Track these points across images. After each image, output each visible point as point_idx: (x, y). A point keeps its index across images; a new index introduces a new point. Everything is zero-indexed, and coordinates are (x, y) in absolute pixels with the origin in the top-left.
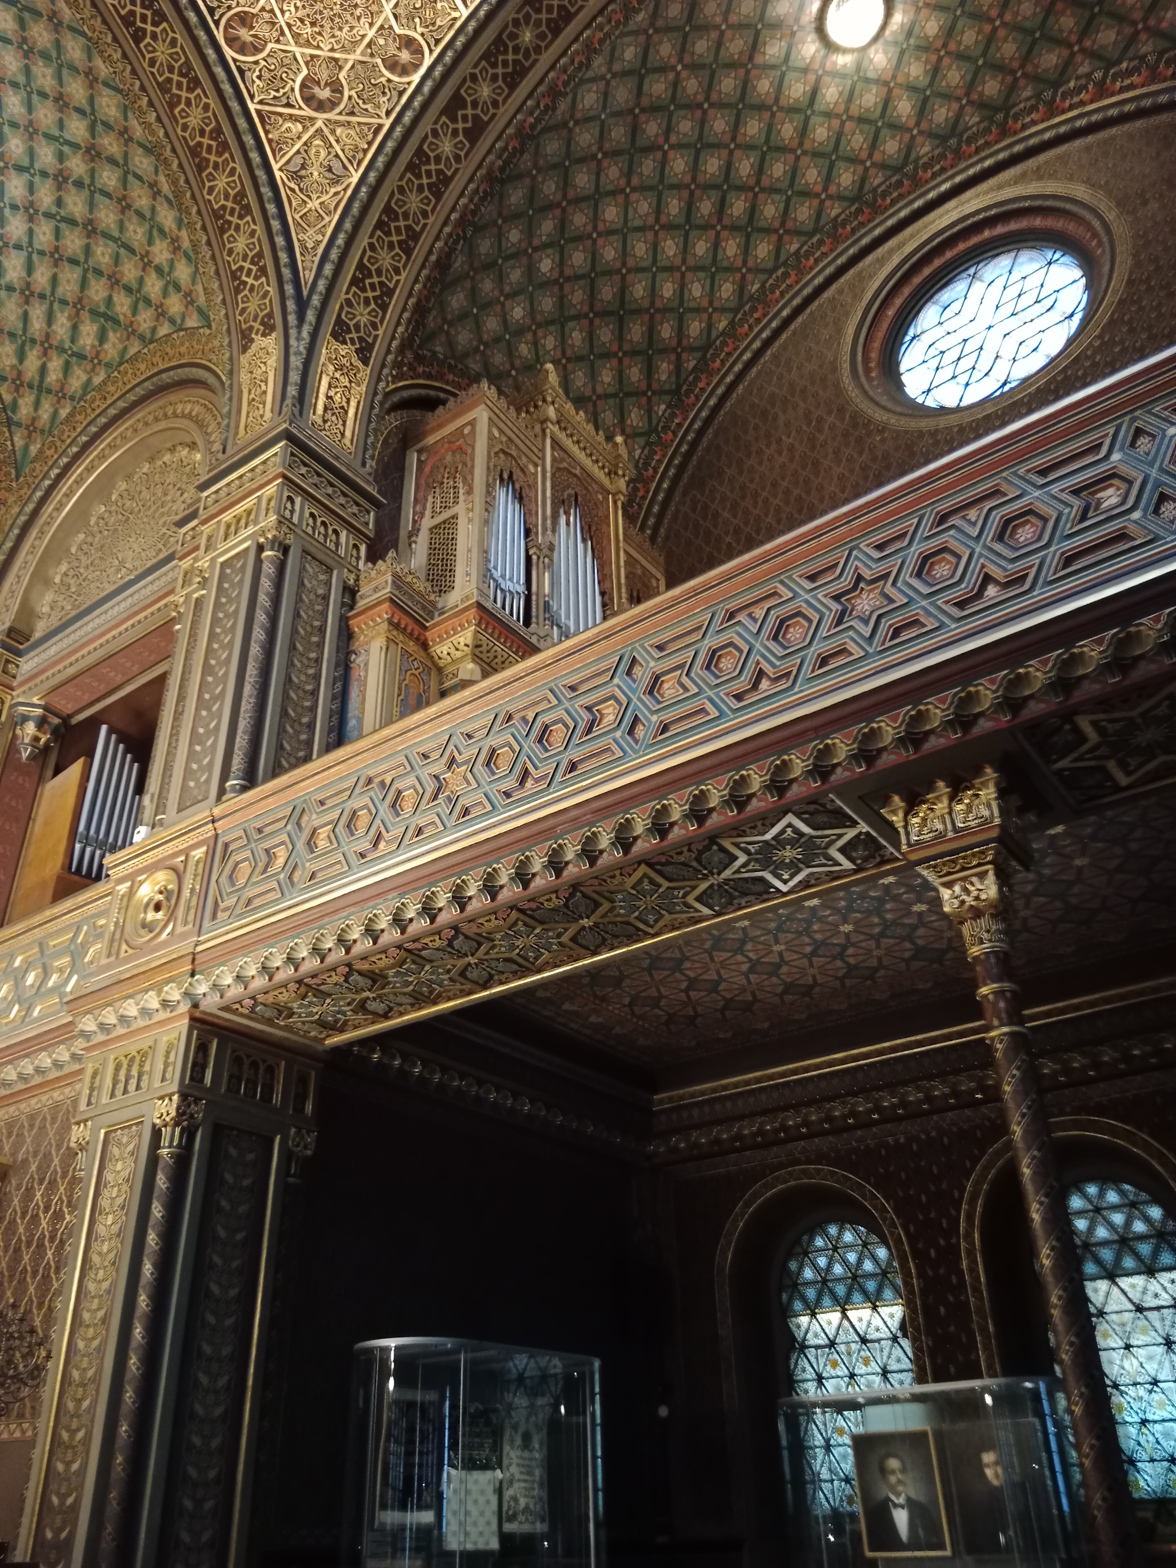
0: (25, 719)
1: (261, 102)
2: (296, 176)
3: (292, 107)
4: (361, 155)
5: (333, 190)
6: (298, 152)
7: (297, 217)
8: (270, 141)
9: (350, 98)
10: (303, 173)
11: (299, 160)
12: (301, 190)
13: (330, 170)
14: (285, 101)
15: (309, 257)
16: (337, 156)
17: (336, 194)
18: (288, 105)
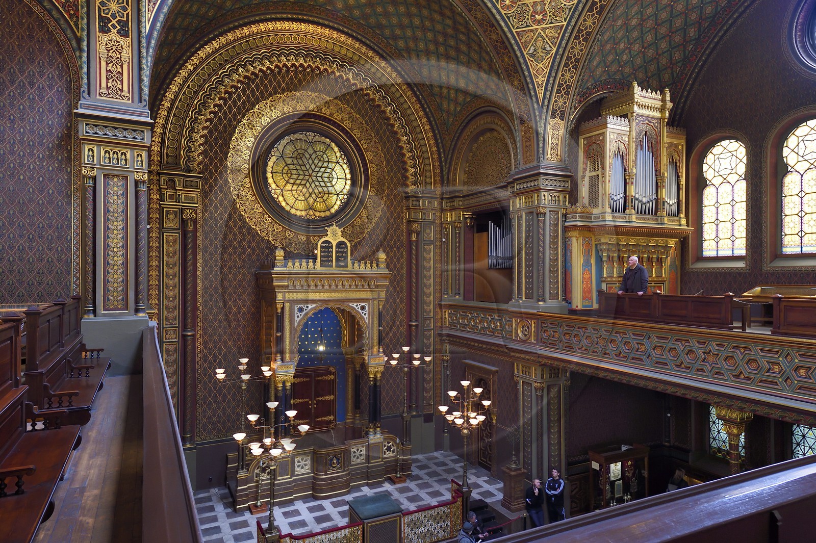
1: (517, 28)
2: (532, 55)
3: (529, 26)
4: (556, 40)
5: (547, 57)
6: (533, 45)
7: (534, 72)
8: (522, 43)
9: (550, 16)
10: (535, 53)
11: (532, 48)
12: (535, 60)
13: (545, 49)
14: (525, 25)
15: (540, 88)
16: (547, 42)
17: (548, 59)
18: (527, 26)
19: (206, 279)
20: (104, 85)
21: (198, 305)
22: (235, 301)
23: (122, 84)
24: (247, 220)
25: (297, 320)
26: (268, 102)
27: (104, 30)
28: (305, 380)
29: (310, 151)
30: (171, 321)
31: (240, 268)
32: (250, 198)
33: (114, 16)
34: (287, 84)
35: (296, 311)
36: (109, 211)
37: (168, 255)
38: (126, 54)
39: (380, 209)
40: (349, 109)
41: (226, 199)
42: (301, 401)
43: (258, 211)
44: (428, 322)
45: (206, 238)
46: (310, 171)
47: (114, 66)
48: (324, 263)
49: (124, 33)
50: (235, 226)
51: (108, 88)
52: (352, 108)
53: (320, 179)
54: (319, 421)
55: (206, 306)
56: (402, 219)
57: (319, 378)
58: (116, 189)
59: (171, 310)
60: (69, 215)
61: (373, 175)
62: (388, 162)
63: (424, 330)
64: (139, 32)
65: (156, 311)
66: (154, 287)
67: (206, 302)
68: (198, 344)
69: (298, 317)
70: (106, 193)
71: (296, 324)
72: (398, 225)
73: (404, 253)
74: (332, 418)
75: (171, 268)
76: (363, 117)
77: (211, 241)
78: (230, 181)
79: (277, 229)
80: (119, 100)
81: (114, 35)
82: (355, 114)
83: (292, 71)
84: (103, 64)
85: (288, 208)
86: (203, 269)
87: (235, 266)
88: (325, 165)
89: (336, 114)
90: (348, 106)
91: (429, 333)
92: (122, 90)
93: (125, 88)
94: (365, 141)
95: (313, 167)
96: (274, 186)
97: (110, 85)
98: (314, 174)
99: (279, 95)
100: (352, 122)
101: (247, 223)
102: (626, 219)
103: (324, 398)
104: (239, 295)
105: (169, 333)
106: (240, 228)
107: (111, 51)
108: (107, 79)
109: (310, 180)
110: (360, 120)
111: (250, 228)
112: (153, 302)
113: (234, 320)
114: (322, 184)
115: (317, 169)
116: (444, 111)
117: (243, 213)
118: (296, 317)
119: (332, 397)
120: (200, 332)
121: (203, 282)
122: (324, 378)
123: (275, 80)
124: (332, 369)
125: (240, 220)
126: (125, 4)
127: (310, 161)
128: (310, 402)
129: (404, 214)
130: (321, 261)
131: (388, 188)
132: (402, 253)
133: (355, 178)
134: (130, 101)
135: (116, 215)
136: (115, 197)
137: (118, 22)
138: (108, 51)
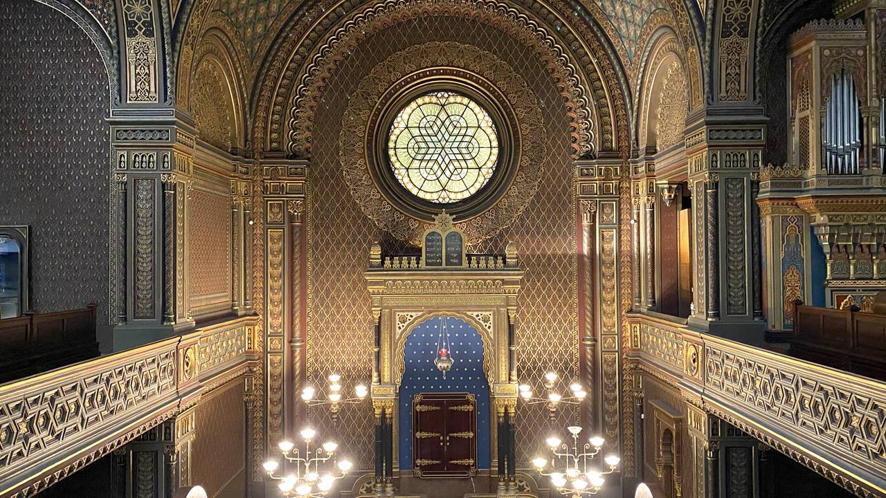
0: (663, 189)
19: (317, 281)
20: (133, 89)
21: (308, 310)
22: (349, 306)
23: (149, 85)
24: (363, 209)
25: (399, 331)
26: (386, 62)
27: (132, 34)
28: (434, 408)
29: (443, 116)
30: (276, 328)
31: (354, 266)
32: (366, 183)
33: (139, 19)
34: (409, 36)
35: (398, 322)
36: (139, 217)
37: (272, 253)
38: (153, 54)
39: (536, 183)
40: (491, 55)
41: (338, 185)
42: (430, 435)
43: (374, 197)
44: (610, 340)
45: (317, 233)
46: (443, 143)
47: (142, 68)
48: (430, 261)
49: (149, 34)
50: (349, 217)
51: (137, 92)
52: (495, 53)
53: (456, 151)
54: (452, 464)
55: (317, 312)
56: (570, 196)
57: (452, 408)
58: (145, 193)
59: (276, 316)
60: (107, 223)
61: (525, 138)
62: (548, 119)
63: (602, 352)
64: (162, 28)
65: (261, 317)
66: (258, 290)
67: (317, 307)
68: (308, 356)
69: (400, 328)
70: (136, 198)
71: (397, 337)
72: (564, 204)
73: (574, 243)
74: (472, 461)
75: (276, 269)
76: (510, 63)
77: (322, 235)
78: (343, 164)
79: (398, 218)
80: (147, 102)
81: (141, 38)
82: (498, 61)
83: (415, 20)
84: (133, 67)
85: (414, 191)
86: (314, 269)
87: (349, 265)
88: (463, 132)
89: (473, 64)
90: (490, 51)
91: (612, 356)
92: (149, 92)
93: (153, 89)
94: (514, 95)
95: (447, 136)
96: (397, 165)
97: (138, 88)
98: (448, 145)
99: (399, 53)
100: (494, 71)
101: (363, 213)
102: (861, 183)
103: (459, 435)
104: (354, 300)
105: (274, 342)
106: (354, 218)
107: (139, 54)
108: (136, 83)
109: (443, 154)
110: (507, 67)
111: (365, 218)
112: (258, 307)
113: (349, 329)
114: (459, 157)
115: (452, 139)
116: (624, 37)
117: (358, 202)
118: (397, 329)
119: (471, 435)
120: (310, 342)
121: (314, 284)
122: (460, 408)
123: (394, 35)
124: (471, 397)
125: (354, 210)
126: (147, 4)
127: (443, 130)
128: (441, 438)
129: (573, 189)
130: (427, 258)
131: (548, 154)
132: (570, 242)
133: (503, 145)
134: (157, 102)
135: (145, 220)
136: (144, 202)
137: (144, 23)
138: (136, 54)
